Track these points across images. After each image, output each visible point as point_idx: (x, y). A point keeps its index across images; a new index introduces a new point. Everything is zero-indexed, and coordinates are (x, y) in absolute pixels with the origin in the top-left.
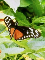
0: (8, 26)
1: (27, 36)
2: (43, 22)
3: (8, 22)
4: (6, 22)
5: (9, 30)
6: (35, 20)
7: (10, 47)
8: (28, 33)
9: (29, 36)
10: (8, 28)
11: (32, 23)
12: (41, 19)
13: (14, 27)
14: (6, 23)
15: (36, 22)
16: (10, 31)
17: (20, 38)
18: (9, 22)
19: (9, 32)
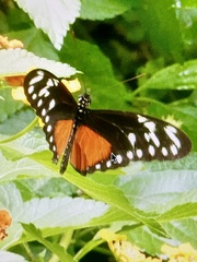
0: (44, 112)
1: (130, 155)
2: (186, 88)
3: (45, 92)
4: (32, 94)
5: (49, 129)
6: (154, 77)
7: (40, 197)
8: (132, 138)
9: (140, 153)
10: (44, 121)
11: (136, 91)
12: (181, 74)
13: (73, 115)
14: (34, 97)
15: (154, 87)
16: (52, 133)
17: (99, 162)
18: (47, 94)
19: (48, 139)
